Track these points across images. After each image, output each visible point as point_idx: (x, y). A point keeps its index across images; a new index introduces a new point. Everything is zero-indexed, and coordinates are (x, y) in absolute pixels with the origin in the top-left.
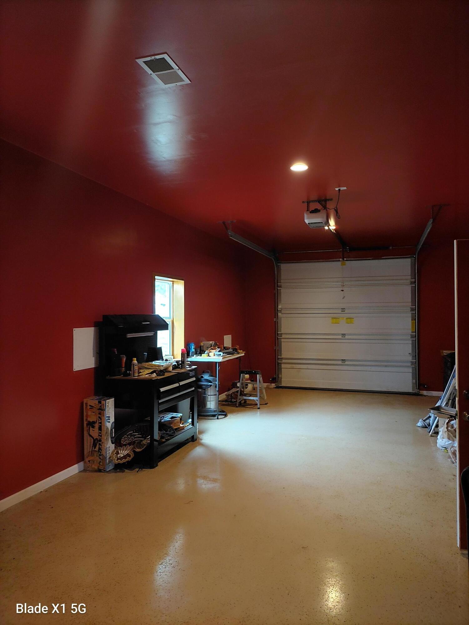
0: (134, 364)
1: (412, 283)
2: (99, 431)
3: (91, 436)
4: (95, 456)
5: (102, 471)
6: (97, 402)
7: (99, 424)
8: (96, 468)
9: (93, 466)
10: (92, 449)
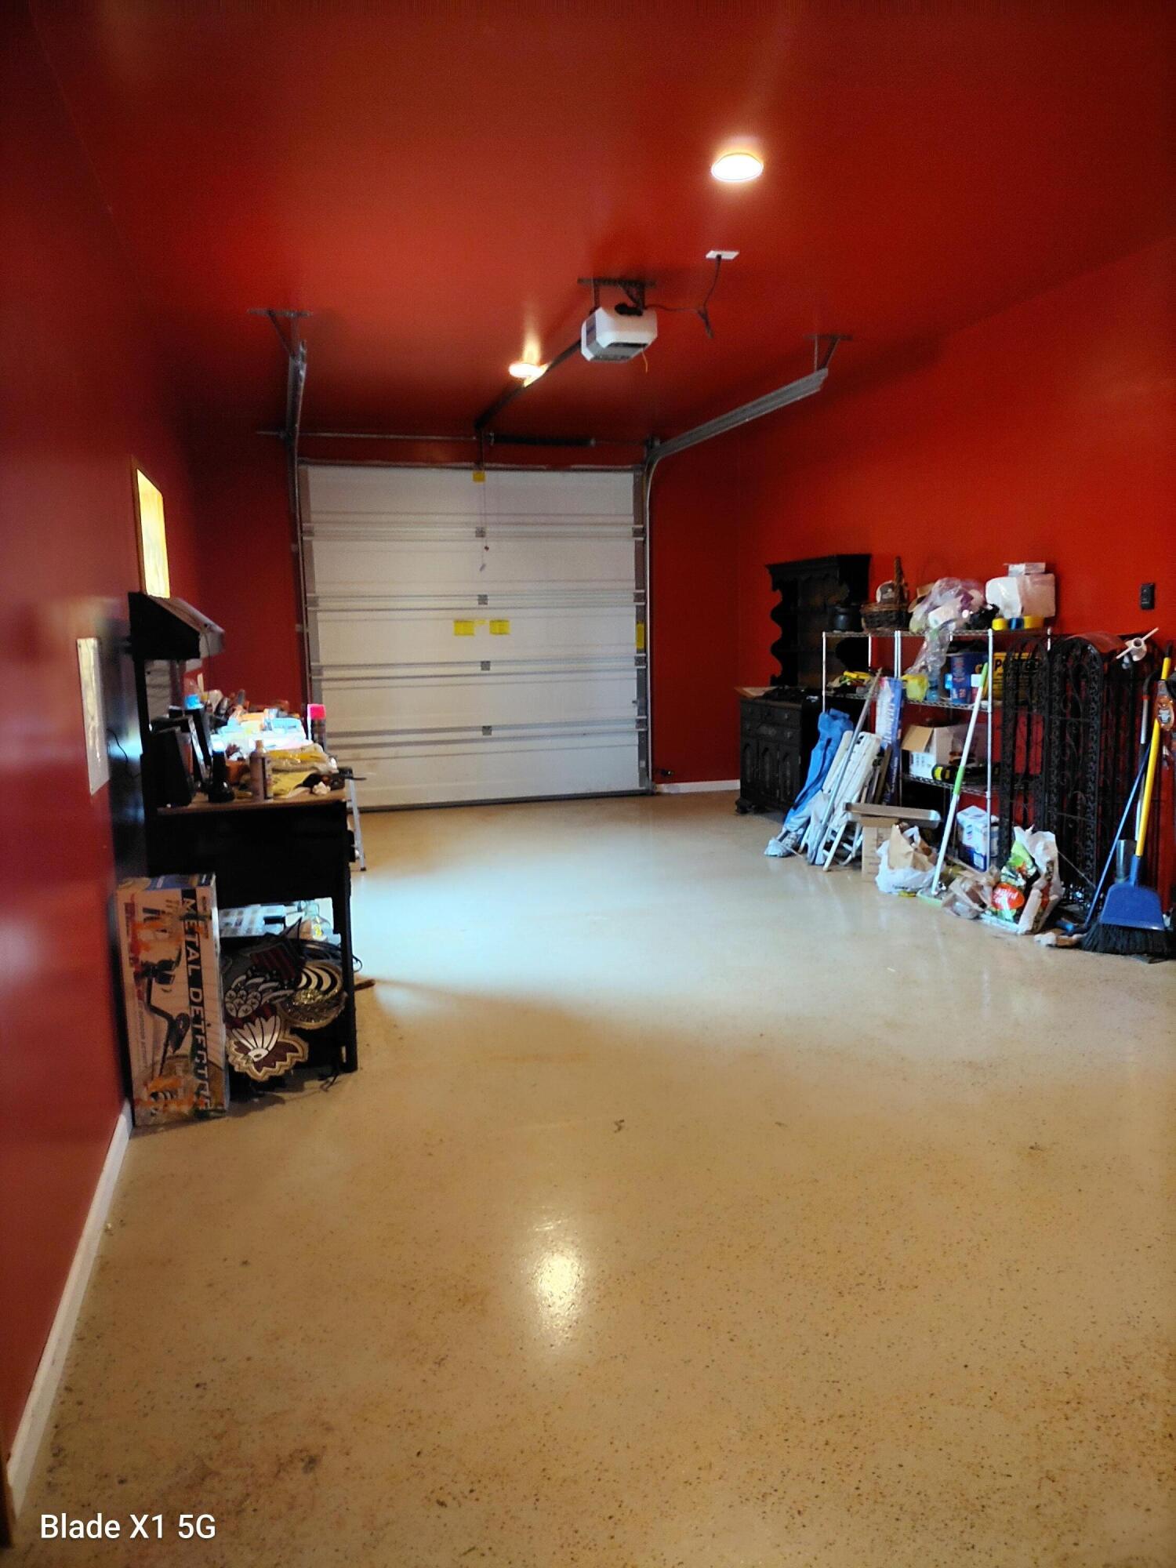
0: (263, 759)
1: (636, 533)
2: (192, 989)
3: (155, 1010)
4: (181, 1074)
5: (212, 1114)
6: (176, 894)
7: (191, 966)
8: (186, 1109)
9: (173, 1107)
10: (165, 1052)
